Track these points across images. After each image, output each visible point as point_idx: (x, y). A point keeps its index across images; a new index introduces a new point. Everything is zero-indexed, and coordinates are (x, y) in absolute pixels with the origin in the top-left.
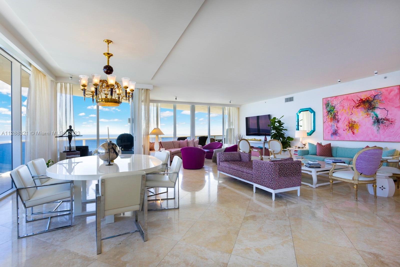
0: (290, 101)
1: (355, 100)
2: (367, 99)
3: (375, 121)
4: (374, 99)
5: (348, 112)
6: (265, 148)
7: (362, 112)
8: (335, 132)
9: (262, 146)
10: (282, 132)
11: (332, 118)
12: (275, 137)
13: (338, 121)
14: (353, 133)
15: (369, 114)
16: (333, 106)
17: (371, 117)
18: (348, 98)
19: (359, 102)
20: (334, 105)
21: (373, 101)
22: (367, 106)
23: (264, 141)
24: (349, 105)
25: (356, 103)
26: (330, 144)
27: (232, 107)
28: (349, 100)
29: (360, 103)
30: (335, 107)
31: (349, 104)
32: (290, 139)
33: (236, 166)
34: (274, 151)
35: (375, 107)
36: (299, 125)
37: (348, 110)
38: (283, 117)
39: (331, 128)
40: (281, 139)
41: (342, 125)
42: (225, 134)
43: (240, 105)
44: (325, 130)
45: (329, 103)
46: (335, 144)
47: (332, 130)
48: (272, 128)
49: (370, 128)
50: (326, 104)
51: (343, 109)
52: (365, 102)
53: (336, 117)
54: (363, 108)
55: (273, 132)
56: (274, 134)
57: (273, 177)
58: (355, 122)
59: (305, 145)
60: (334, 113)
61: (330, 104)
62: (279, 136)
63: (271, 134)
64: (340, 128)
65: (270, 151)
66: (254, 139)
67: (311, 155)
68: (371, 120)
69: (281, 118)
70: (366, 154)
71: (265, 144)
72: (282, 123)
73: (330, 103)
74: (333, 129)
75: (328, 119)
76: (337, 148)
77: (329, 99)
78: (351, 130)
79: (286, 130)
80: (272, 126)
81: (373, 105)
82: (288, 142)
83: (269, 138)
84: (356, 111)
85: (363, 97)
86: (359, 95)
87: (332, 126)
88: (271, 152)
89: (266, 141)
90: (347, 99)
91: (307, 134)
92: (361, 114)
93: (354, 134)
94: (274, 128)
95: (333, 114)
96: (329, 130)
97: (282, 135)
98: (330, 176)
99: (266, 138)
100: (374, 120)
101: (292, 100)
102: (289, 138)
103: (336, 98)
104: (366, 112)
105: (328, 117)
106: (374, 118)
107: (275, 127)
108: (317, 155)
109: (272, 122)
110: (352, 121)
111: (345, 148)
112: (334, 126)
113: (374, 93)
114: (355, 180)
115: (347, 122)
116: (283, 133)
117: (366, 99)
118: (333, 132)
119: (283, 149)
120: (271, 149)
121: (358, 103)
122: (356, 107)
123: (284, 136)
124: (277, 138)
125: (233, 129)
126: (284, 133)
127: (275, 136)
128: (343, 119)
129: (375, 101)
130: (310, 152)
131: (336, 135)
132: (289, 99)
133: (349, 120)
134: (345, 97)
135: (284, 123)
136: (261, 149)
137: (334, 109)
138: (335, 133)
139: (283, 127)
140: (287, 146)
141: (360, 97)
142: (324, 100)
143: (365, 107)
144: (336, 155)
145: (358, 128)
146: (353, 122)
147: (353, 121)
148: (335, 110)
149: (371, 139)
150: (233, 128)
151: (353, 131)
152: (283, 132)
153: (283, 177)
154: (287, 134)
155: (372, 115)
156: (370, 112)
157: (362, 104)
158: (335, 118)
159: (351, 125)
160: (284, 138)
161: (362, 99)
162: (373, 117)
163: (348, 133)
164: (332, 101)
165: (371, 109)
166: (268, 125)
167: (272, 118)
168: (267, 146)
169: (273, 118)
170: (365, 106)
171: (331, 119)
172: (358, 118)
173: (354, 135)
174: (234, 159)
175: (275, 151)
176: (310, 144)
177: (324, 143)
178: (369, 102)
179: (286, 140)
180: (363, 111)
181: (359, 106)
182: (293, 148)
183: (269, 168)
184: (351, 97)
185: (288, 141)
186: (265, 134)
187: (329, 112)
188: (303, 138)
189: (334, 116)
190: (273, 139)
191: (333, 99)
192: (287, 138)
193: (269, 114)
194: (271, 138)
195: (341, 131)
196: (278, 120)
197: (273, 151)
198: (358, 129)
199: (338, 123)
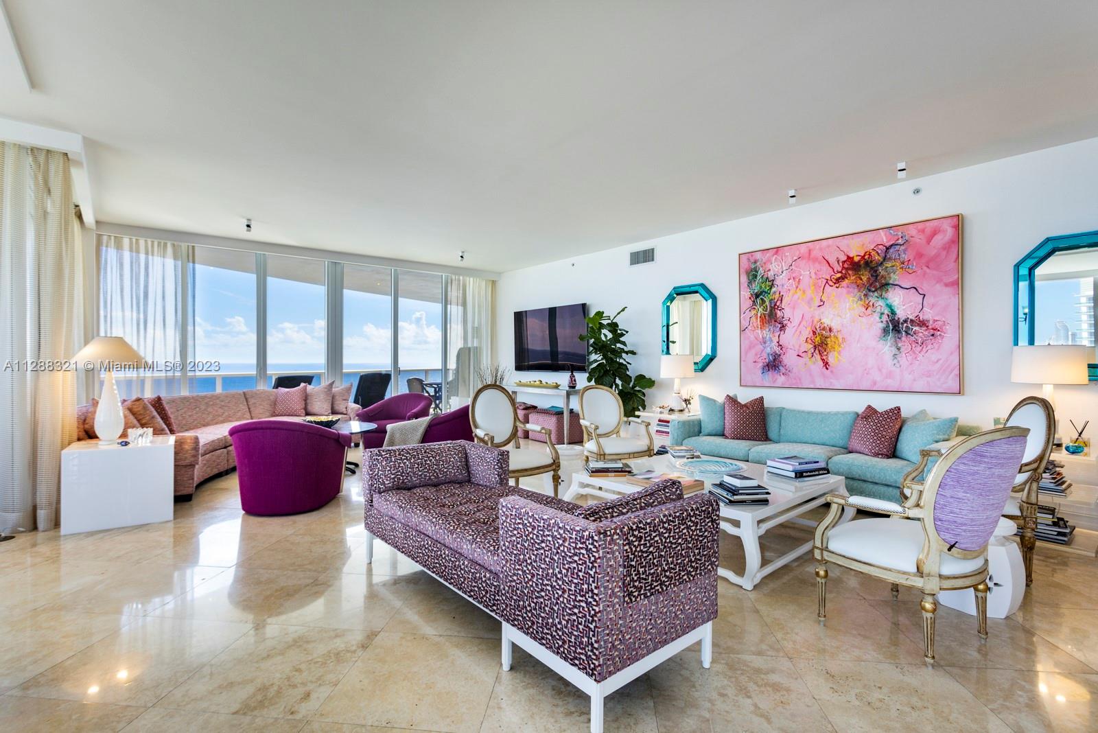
0: (645, 261)
1: (832, 260)
2: (866, 257)
3: (888, 326)
4: (885, 259)
5: (812, 299)
6: (571, 411)
7: (851, 299)
8: (775, 360)
9: (560, 403)
10: (621, 361)
11: (767, 317)
12: (603, 376)
13: (783, 327)
14: (826, 364)
15: (871, 304)
16: (767, 278)
17: (875, 314)
18: (814, 254)
19: (843, 268)
20: (771, 274)
21: (882, 263)
22: (865, 278)
23: (568, 388)
24: (813, 276)
25: (835, 271)
26: (761, 399)
27: (471, 279)
28: (815, 260)
29: (847, 269)
30: (773, 280)
31: (815, 273)
32: (646, 382)
33: (431, 521)
34: (597, 428)
35: (887, 284)
36: (671, 339)
37: (810, 292)
38: (623, 310)
39: (761, 347)
40: (618, 382)
41: (795, 339)
42: (452, 365)
43: (500, 274)
44: (746, 353)
45: (756, 268)
46: (775, 398)
47: (765, 355)
48: (591, 346)
49: (874, 349)
50: (748, 273)
51: (797, 287)
52: (860, 266)
53: (776, 314)
54: (855, 286)
55: (596, 361)
56: (597, 366)
57: (596, 613)
58: (830, 330)
59: (690, 403)
60: (772, 299)
61: (761, 271)
62: (613, 374)
63: (588, 366)
64: (789, 347)
65: (586, 427)
66: (538, 383)
67: (709, 435)
68: (876, 323)
69: (619, 313)
70: (980, 462)
71: (571, 396)
72: (620, 330)
73: (761, 269)
74: (768, 350)
75: (754, 319)
76: (781, 411)
77: (758, 256)
78: (820, 354)
79: (633, 353)
80: (593, 340)
81: (882, 276)
82: (637, 393)
83: (582, 379)
84: (834, 294)
85: (856, 250)
86: (843, 243)
87: (765, 343)
88: (589, 429)
89: (574, 387)
90: (809, 257)
91: (693, 367)
92: (848, 304)
93: (827, 369)
94: (597, 344)
95: (767, 303)
96: (756, 355)
97: (621, 370)
98: (817, 548)
99: (575, 380)
100: (883, 325)
101: (650, 258)
102: (641, 378)
103: (776, 253)
104: (861, 299)
105: (753, 312)
106: (885, 318)
107: (600, 344)
108: (727, 437)
109: (592, 328)
110: (822, 327)
111: (803, 412)
112: (771, 341)
113: (885, 240)
114: (929, 575)
115: (809, 329)
116: (625, 363)
117: (863, 257)
118: (767, 361)
119: (625, 419)
120: (588, 421)
121: (840, 269)
122: (835, 283)
123: (628, 373)
124: (608, 379)
125: (477, 347)
126: (628, 363)
127: (600, 371)
128: (796, 321)
129: (889, 264)
130: (706, 427)
131: (775, 369)
132: (641, 256)
133: (815, 322)
134: (803, 249)
135: (627, 332)
136: (559, 414)
137: (771, 288)
138: (773, 364)
139: (624, 343)
140: (636, 406)
141: (845, 250)
142: (744, 258)
143: (859, 281)
144: (779, 435)
145: (840, 349)
146: (824, 329)
147: (826, 325)
148: (775, 292)
149: (875, 383)
150: (475, 345)
151: (824, 358)
152: (625, 360)
153: (646, 596)
154: (636, 366)
155: (878, 310)
156: (873, 298)
157: (850, 272)
158: (773, 318)
159: (818, 338)
160: (626, 379)
161: (851, 256)
162: (882, 314)
163: (810, 363)
164: (765, 263)
165: (876, 290)
166: (581, 335)
167: (592, 314)
168: (575, 404)
169: (595, 314)
170: (861, 280)
171: (763, 319)
172: (840, 316)
173: (828, 372)
174: (437, 477)
175: (600, 426)
176: (705, 400)
177: (746, 396)
178: (872, 268)
179: (634, 386)
180: (854, 297)
181: (843, 279)
182: (653, 412)
183: (576, 558)
184: (821, 249)
185: (637, 388)
186: (571, 365)
187: (757, 296)
188: (684, 379)
189: (771, 310)
190: (593, 383)
191: (768, 255)
192: (635, 380)
193: (583, 302)
194: (589, 380)
195: (789, 359)
196: (610, 321)
197: (593, 426)
198: (839, 353)
199: (782, 333)
